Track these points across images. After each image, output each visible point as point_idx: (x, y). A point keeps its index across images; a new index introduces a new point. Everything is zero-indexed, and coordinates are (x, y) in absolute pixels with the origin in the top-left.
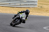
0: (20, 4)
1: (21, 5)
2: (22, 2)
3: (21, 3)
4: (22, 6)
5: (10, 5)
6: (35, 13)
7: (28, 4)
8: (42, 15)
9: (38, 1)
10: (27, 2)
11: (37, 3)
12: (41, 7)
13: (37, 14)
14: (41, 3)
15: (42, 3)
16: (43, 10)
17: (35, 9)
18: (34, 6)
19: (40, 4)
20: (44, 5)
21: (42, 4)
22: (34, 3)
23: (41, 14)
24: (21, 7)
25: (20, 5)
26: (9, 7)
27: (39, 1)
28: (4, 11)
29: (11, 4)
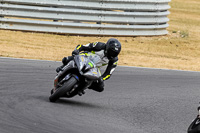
0: (99, 23)
1: (102, 25)
2: (105, 15)
3: (102, 19)
4: (104, 29)
5: (57, 26)
6: (158, 61)
7: (131, 24)
8: (188, 67)
9: (170, 10)
10: (125, 13)
11: (165, 16)
12: (185, 35)
13: (167, 64)
14: (183, 16)
15: (188, 17)
16: (192, 45)
17: (159, 43)
18: (155, 29)
19: (180, 21)
20: (194, 27)
21: (187, 22)
22: (156, 16)
23: (181, 66)
24: (102, 36)
25: (98, 26)
26: (55, 33)
27: (177, 11)
28: (33, 52)
29: (63, 24)
